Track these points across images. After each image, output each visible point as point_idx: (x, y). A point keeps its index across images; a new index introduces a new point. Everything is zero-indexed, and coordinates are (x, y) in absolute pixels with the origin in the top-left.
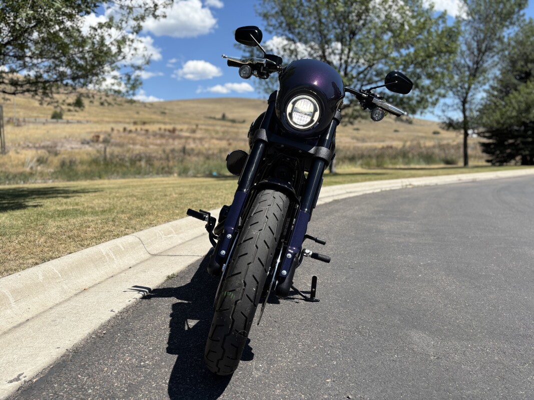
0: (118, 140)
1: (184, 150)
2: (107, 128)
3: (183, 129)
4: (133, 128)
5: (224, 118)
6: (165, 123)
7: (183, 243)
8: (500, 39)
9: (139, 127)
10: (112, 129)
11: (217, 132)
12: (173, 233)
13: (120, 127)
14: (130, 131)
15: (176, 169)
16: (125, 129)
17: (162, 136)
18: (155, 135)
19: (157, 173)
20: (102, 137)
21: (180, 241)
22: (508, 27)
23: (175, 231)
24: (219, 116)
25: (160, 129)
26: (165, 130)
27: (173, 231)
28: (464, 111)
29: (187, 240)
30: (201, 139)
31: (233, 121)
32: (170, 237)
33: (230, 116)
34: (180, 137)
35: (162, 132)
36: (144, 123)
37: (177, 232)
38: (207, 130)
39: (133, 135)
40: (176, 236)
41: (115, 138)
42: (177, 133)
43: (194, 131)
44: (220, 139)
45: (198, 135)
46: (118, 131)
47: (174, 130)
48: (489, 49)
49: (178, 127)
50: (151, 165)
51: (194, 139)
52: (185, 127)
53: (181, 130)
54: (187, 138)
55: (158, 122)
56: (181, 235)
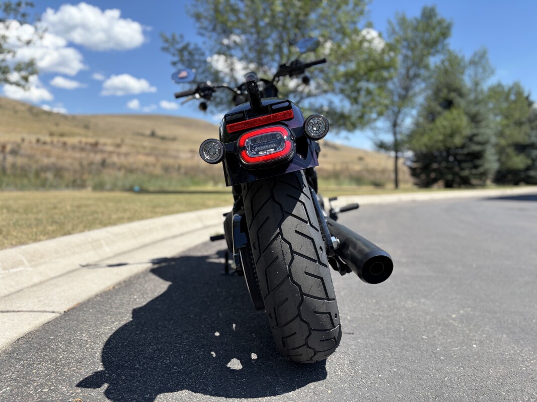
0: (29, 152)
1: (103, 163)
2: (17, 138)
3: (107, 142)
4: (48, 139)
5: (153, 135)
6: (86, 136)
7: (41, 283)
8: (427, 67)
9: (55, 139)
10: (23, 140)
11: (144, 147)
12: (23, 264)
13: (33, 138)
14: (45, 143)
15: (90, 183)
16: (38, 141)
17: (82, 150)
18: (74, 147)
19: (67, 186)
20: (9, 148)
21: (36, 280)
22: (433, 55)
23: (29, 261)
24: (148, 132)
25: (80, 142)
26: (86, 144)
27: (25, 261)
28: (395, 134)
29: (52, 275)
30: (126, 155)
31: (163, 138)
32: (16, 273)
33: (159, 132)
34: (102, 151)
35: (83, 145)
36: (62, 135)
37: (33, 263)
38: (133, 146)
39: (48, 147)
40: (31, 269)
41: (25, 149)
42: (100, 147)
43: (118, 146)
44: (148, 155)
45: (124, 149)
46: (30, 142)
47: (96, 144)
48: (416, 76)
49: (102, 140)
50: (61, 177)
51: (119, 154)
52: (109, 141)
53: (105, 144)
54: (111, 153)
55: (79, 135)
56: (41, 268)
